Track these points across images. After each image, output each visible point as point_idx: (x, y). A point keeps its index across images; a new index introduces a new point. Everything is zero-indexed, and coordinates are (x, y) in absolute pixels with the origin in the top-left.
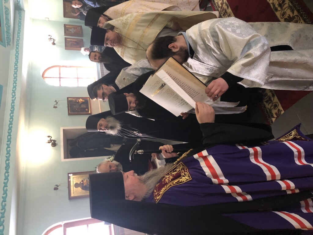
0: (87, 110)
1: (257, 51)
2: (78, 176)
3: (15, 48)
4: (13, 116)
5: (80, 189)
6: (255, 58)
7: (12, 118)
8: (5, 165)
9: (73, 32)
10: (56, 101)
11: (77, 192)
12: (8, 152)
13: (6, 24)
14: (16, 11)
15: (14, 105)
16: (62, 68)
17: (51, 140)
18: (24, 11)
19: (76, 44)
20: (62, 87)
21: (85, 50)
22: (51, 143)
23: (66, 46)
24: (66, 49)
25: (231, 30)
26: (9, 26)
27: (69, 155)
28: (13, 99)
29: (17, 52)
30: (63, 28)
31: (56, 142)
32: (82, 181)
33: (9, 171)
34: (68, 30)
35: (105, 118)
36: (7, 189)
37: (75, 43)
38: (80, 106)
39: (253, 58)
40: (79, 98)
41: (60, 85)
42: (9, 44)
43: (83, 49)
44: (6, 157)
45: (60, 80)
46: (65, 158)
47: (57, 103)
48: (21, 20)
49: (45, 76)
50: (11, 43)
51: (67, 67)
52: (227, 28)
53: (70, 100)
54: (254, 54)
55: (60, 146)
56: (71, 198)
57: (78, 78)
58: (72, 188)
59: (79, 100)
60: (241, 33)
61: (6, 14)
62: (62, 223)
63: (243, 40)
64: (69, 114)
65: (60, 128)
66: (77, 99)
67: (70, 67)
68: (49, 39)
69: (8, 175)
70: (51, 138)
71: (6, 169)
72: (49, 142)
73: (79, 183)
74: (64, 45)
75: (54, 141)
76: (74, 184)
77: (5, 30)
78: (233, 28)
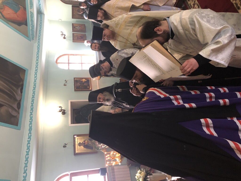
0: (88, 87)
1: (225, 39)
2: (81, 137)
3: (37, 42)
4: (35, 91)
5: (82, 147)
6: (223, 45)
7: (34, 93)
8: (29, 128)
9: (79, 29)
10: (66, 80)
11: (80, 150)
12: (31, 118)
13: (31, 24)
14: (38, 15)
15: (36, 84)
16: (70, 56)
17: (62, 110)
18: (44, 14)
19: (81, 38)
20: (70, 70)
21: (87, 42)
22: (61, 112)
23: (73, 40)
24: (73, 42)
25: (206, 21)
26: (33, 26)
27: (75, 121)
28: (35, 79)
29: (39, 45)
30: (72, 26)
31: (65, 111)
32: (84, 141)
33: (32, 132)
34: (75, 28)
35: (102, 93)
36: (29, 145)
37: (79, 37)
38: (83, 85)
39: (221, 45)
40: (83, 78)
41: (69, 69)
42: (33, 39)
43: (86, 42)
44: (30, 121)
45: (69, 65)
46: (71, 123)
47: (66, 82)
48: (42, 21)
49: (58, 62)
50: (35, 38)
51: (74, 55)
52: (203, 19)
53: (76, 80)
54: (222, 42)
55: (68, 114)
56: (75, 154)
57: (82, 63)
58: (76, 146)
59: (83, 80)
60: (214, 23)
61: (31, 17)
62: (69, 173)
63: (215, 29)
64: (75, 90)
65: (68, 101)
66: (82, 79)
67: (76, 55)
68: (61, 34)
69: (31, 135)
70: (62, 108)
71: (29, 131)
72: (60, 111)
73: (82, 143)
74: (72, 38)
75: (64, 110)
76: (78, 143)
77: (31, 29)
78: (208, 19)
